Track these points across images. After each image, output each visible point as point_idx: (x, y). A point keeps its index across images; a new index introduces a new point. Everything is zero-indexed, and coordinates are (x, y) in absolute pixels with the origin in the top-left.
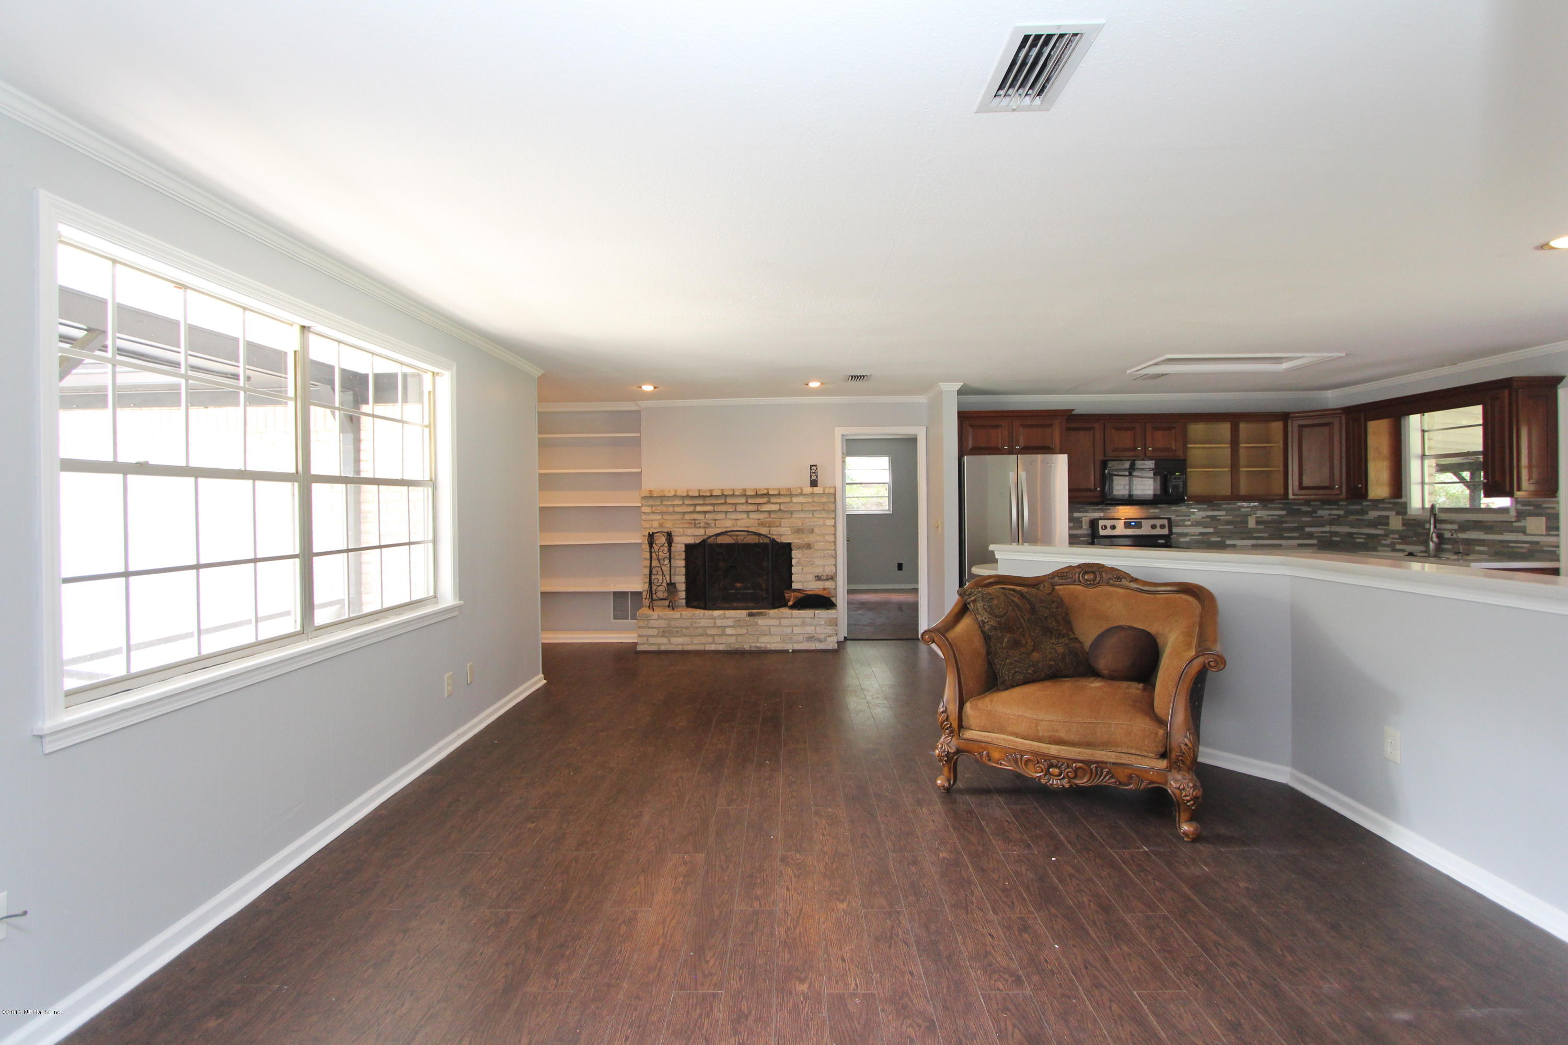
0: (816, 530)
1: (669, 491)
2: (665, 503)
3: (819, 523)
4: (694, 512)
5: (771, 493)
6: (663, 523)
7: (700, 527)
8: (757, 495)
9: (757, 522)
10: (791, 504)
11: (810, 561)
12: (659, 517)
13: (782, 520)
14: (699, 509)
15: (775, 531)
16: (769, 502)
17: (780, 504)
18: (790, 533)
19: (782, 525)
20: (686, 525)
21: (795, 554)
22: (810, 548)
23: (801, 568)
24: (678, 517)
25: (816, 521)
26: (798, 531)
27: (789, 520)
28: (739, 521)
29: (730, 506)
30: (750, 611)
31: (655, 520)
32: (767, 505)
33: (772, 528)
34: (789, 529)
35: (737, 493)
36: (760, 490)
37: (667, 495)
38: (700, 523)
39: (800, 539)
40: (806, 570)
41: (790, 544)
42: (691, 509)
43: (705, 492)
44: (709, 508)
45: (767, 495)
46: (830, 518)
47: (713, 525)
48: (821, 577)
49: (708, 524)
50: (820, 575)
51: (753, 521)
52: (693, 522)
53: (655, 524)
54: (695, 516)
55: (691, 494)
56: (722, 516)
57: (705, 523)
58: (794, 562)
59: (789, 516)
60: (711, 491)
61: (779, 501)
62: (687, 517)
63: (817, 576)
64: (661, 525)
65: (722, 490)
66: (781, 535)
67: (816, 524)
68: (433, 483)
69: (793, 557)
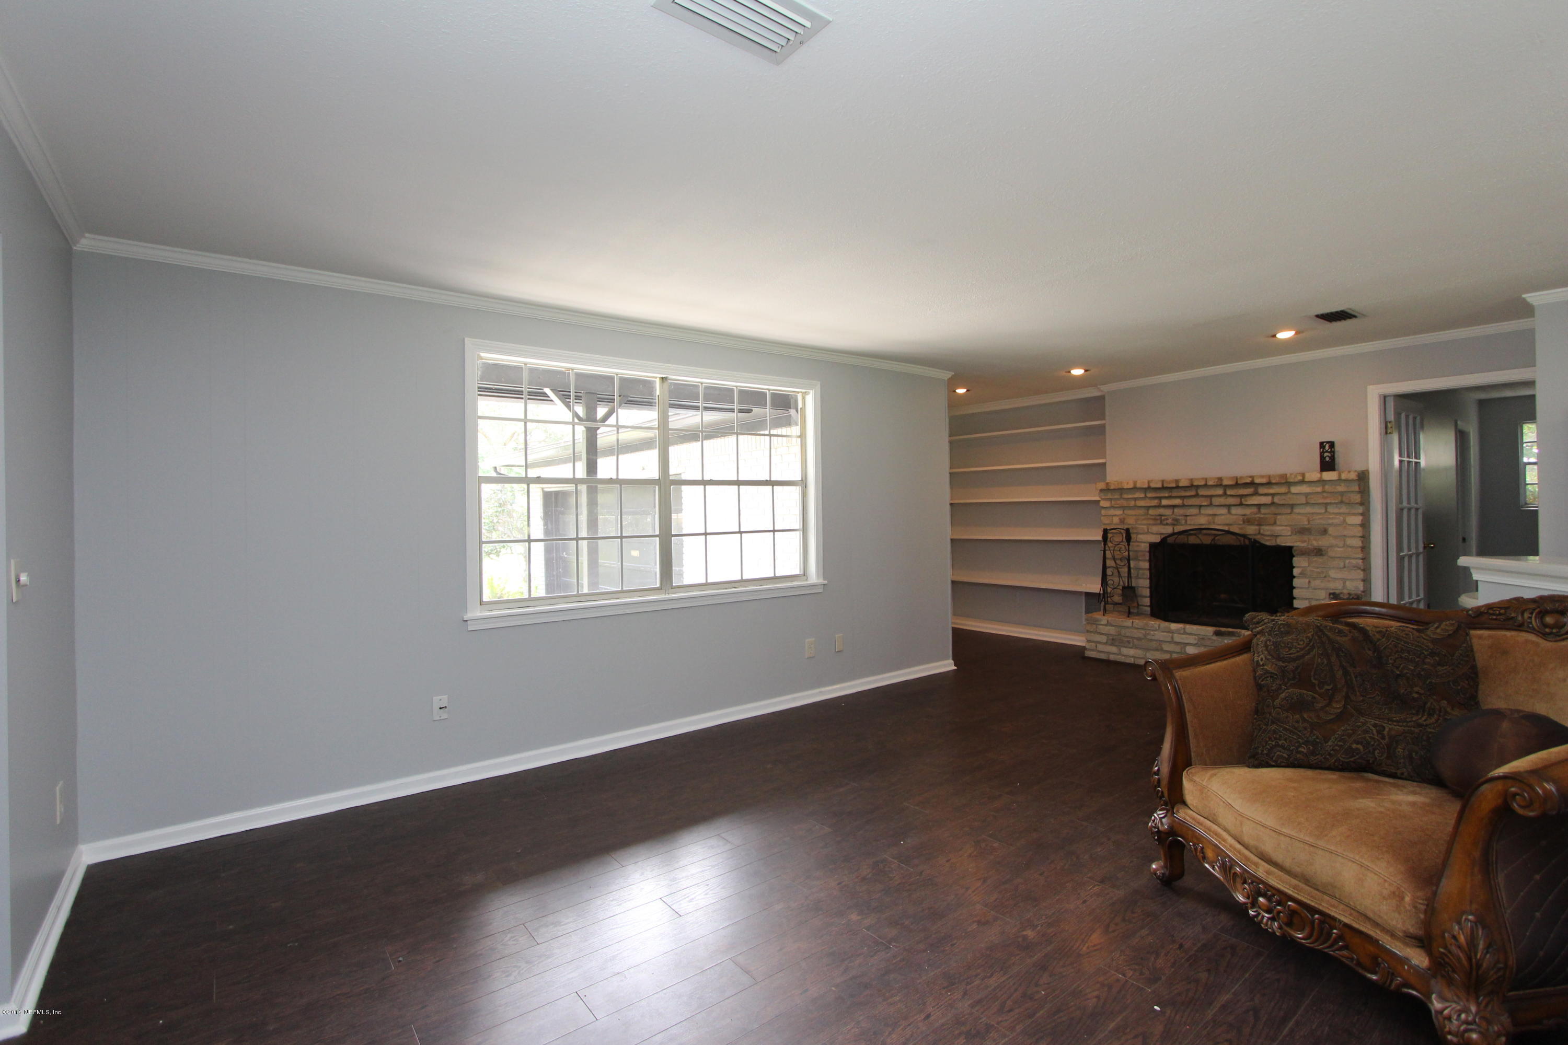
0: (1331, 530)
1: (1128, 483)
2: (1125, 496)
3: (1335, 521)
4: (1159, 506)
5: (1257, 481)
6: (1124, 519)
7: (1167, 524)
8: (1237, 485)
9: (1241, 518)
10: (1289, 496)
11: (1322, 572)
12: (1119, 512)
13: (1279, 517)
14: (1164, 502)
15: (1268, 531)
16: (1256, 493)
17: (1273, 495)
18: (1289, 533)
19: (1278, 523)
20: (1152, 522)
21: (1300, 564)
22: (1321, 555)
23: (1307, 580)
24: (1142, 512)
25: (1329, 518)
26: (1302, 531)
27: (1289, 517)
28: (1217, 517)
29: (1203, 499)
30: (1218, 629)
31: (1115, 515)
32: (1254, 497)
33: (1263, 527)
34: (1289, 528)
35: (1210, 483)
36: (1241, 478)
37: (1125, 487)
38: (1167, 519)
39: (1305, 541)
40: (1317, 583)
41: (1290, 548)
42: (1155, 502)
43: (1170, 482)
44: (1177, 502)
45: (1252, 484)
46: (1354, 514)
47: (1184, 522)
48: (1339, 595)
49: (1177, 520)
50: (1337, 592)
51: (1235, 517)
52: (1158, 517)
53: (1116, 520)
54: (1161, 511)
55: (1153, 485)
56: (1194, 511)
57: (1173, 520)
58: (1296, 572)
59: (1289, 511)
60: (1177, 481)
61: (1272, 491)
62: (1151, 512)
63: (1334, 594)
64: (1122, 521)
65: (1191, 480)
66: (1277, 536)
67: (1330, 521)
68: (803, 483)
69: (1294, 565)
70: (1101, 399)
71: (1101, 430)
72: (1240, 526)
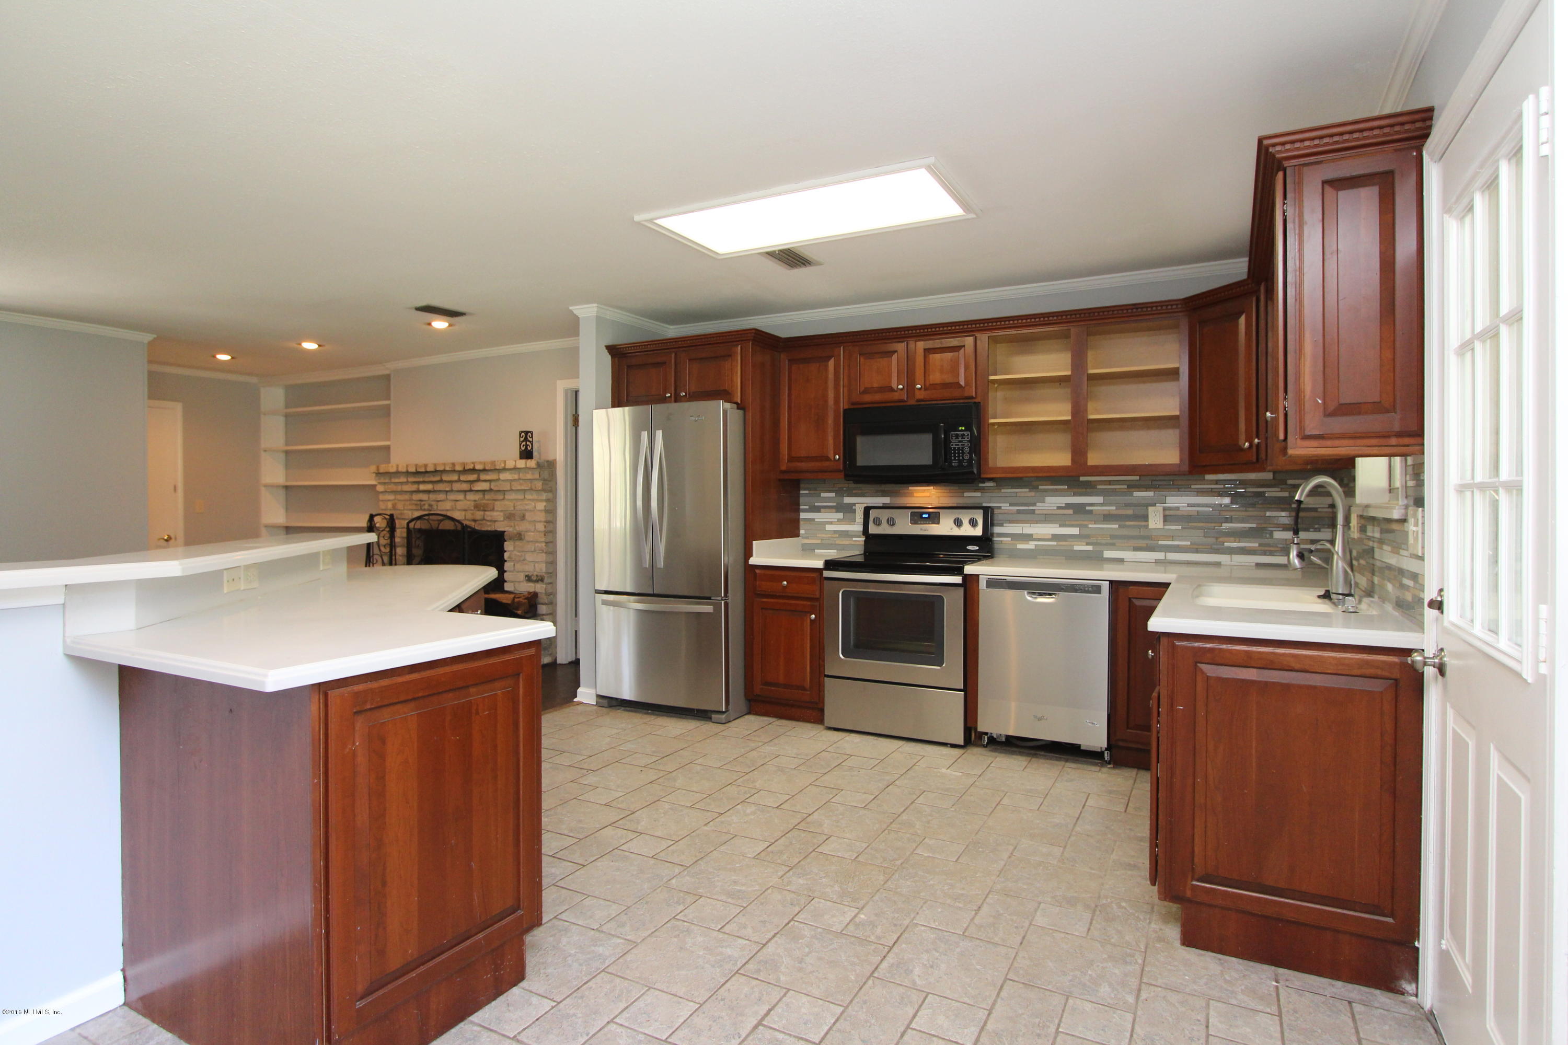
0: (528, 516)
2: (393, 480)
3: (531, 508)
4: (418, 491)
5: (478, 467)
6: (396, 504)
8: (465, 471)
9: (473, 503)
10: (500, 482)
11: (521, 556)
12: (391, 497)
13: (496, 503)
14: (422, 487)
15: (489, 517)
16: (478, 480)
17: (489, 481)
18: (502, 519)
19: (496, 509)
20: (414, 507)
21: (508, 546)
22: (522, 539)
23: (513, 564)
24: (407, 497)
25: (526, 504)
26: (510, 517)
27: (501, 503)
28: (458, 503)
29: (445, 484)
31: (389, 500)
32: (477, 484)
33: (487, 513)
34: (502, 514)
35: (448, 468)
36: (468, 464)
37: (393, 472)
39: (511, 527)
40: (518, 566)
41: (502, 534)
42: (414, 487)
43: (421, 467)
44: (429, 487)
45: (475, 470)
46: (541, 501)
48: (531, 577)
50: (530, 574)
51: (469, 503)
52: (419, 503)
53: (390, 505)
54: (420, 496)
56: (441, 496)
58: (506, 555)
59: (502, 497)
60: (426, 466)
61: (488, 477)
62: (413, 497)
63: (527, 576)
65: (435, 465)
66: (495, 521)
67: (527, 507)
69: (505, 549)
70: (387, 378)
71: (386, 411)
72: (472, 512)
